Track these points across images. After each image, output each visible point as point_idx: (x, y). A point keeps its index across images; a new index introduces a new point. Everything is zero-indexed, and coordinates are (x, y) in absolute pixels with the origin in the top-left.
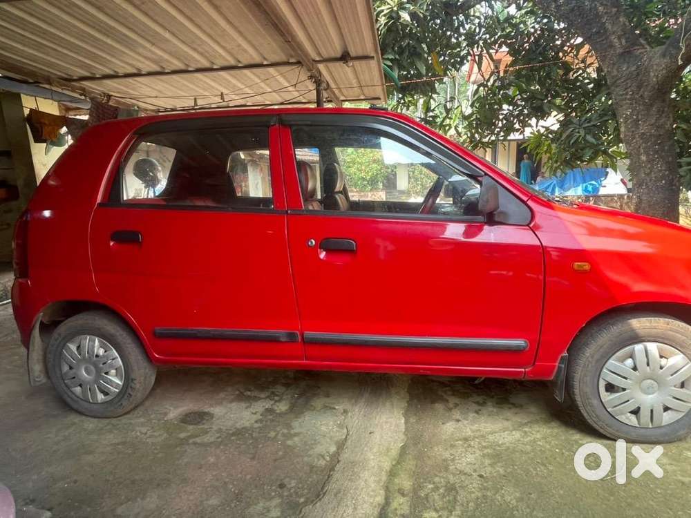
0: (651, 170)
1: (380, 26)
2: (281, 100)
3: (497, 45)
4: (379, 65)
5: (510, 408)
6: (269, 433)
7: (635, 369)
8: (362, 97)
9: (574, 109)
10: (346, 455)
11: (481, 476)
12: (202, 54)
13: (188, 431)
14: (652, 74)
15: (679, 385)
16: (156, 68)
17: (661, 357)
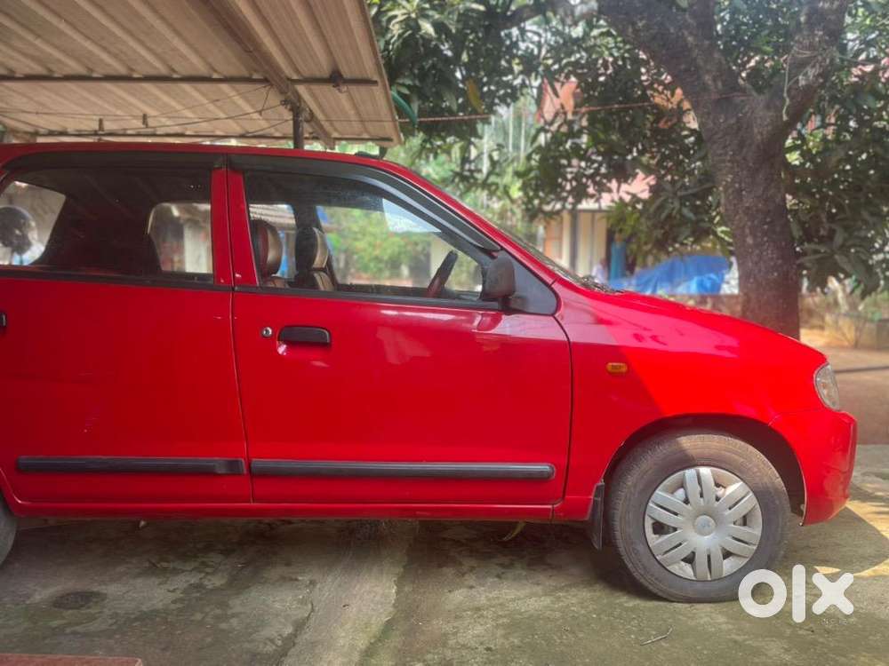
0: (760, 256)
1: (392, 38)
2: (239, 130)
3: (563, 75)
4: (386, 93)
5: (545, 570)
6: (192, 615)
7: (686, 501)
8: (366, 136)
9: (669, 170)
10: (306, 636)
11: (488, 649)
12: (115, 56)
13: (63, 618)
14: (756, 130)
15: (740, 521)
16: (38, 69)
17: (718, 485)
